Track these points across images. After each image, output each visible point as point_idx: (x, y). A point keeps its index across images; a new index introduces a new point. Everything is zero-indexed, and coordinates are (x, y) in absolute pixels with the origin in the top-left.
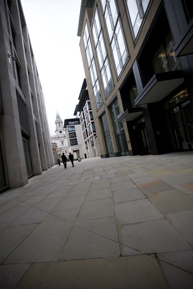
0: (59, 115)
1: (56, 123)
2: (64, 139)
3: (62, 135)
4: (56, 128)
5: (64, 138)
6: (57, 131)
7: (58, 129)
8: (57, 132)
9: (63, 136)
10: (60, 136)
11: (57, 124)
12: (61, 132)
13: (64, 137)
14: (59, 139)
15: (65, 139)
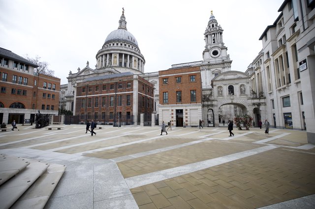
0: (215, 18)
1: (207, 36)
2: (220, 69)
3: (217, 60)
4: (206, 47)
5: (222, 66)
6: (207, 50)
7: (209, 47)
8: (207, 53)
9: (221, 62)
10: (213, 61)
11: (209, 37)
12: (215, 53)
13: (223, 64)
14: (209, 69)
15: (224, 68)
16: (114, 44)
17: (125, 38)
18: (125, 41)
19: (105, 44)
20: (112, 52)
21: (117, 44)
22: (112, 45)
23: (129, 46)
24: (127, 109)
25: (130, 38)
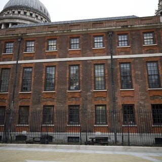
16: (19, 12)
17: (36, 7)
18: (36, 11)
19: (5, 10)
20: (18, 21)
21: (25, 13)
22: (16, 12)
23: (42, 19)
24: (153, 97)
25: (43, 9)
